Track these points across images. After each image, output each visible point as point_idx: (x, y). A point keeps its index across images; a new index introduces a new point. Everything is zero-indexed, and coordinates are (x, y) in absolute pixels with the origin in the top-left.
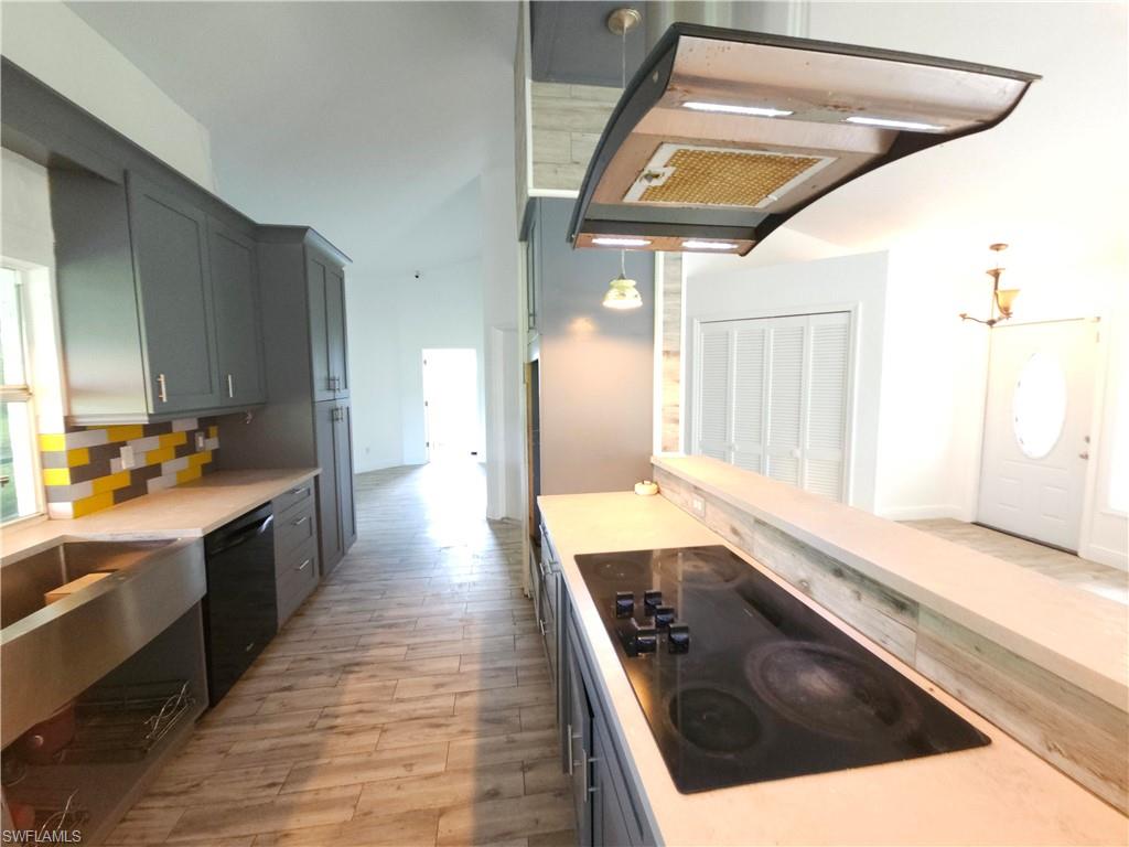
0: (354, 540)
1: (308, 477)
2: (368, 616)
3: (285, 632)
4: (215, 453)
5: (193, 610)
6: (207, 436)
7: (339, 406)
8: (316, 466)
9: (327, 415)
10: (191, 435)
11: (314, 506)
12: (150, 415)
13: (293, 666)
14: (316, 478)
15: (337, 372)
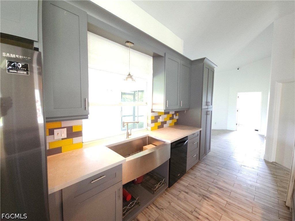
0: (210, 151)
1: (198, 131)
2: (212, 180)
3: (188, 173)
4: (177, 120)
5: (167, 161)
6: (176, 116)
7: (209, 110)
8: (201, 127)
9: (205, 113)
10: (173, 115)
11: (199, 139)
12: (164, 110)
13: (189, 185)
14: (200, 131)
15: (209, 100)
